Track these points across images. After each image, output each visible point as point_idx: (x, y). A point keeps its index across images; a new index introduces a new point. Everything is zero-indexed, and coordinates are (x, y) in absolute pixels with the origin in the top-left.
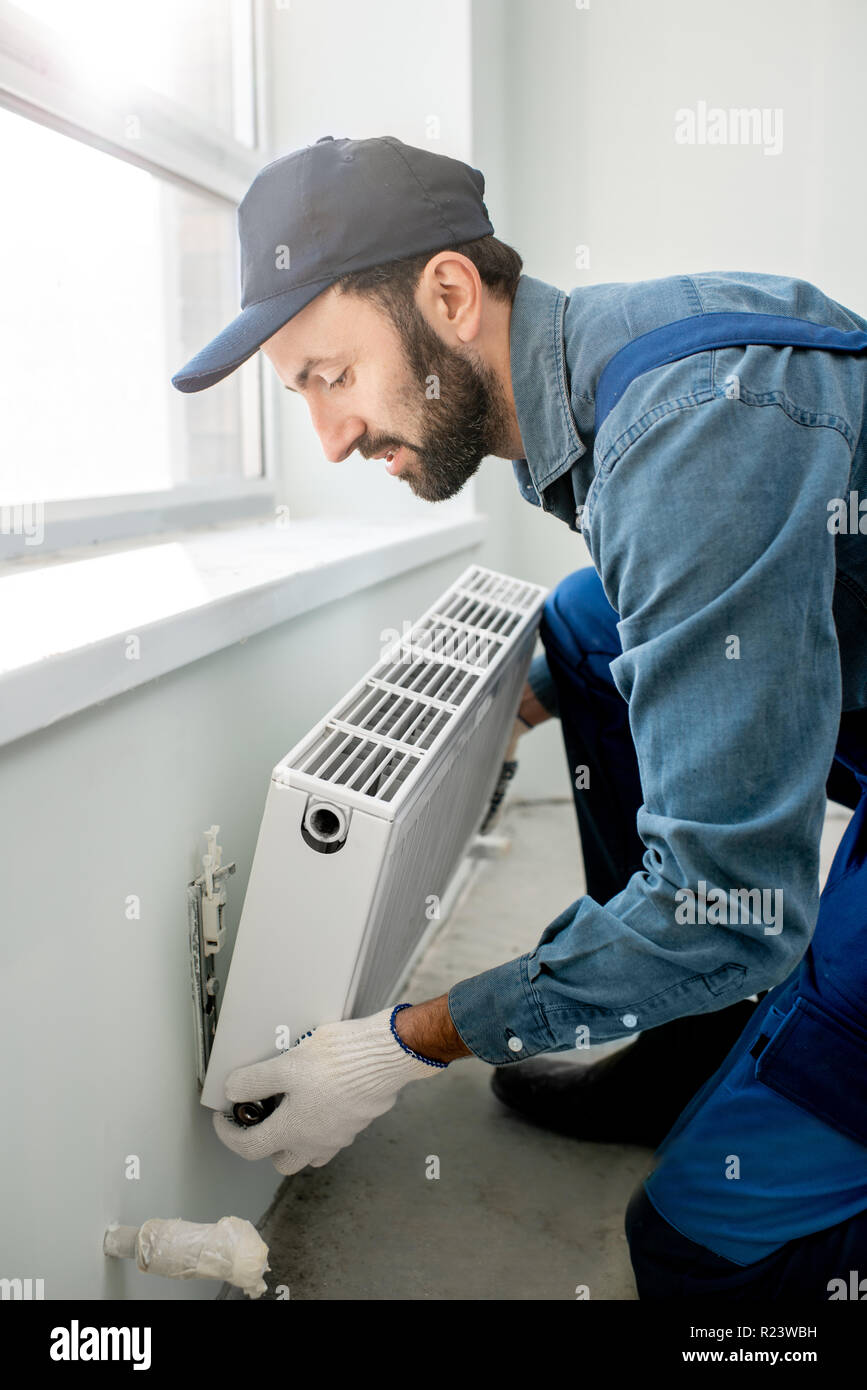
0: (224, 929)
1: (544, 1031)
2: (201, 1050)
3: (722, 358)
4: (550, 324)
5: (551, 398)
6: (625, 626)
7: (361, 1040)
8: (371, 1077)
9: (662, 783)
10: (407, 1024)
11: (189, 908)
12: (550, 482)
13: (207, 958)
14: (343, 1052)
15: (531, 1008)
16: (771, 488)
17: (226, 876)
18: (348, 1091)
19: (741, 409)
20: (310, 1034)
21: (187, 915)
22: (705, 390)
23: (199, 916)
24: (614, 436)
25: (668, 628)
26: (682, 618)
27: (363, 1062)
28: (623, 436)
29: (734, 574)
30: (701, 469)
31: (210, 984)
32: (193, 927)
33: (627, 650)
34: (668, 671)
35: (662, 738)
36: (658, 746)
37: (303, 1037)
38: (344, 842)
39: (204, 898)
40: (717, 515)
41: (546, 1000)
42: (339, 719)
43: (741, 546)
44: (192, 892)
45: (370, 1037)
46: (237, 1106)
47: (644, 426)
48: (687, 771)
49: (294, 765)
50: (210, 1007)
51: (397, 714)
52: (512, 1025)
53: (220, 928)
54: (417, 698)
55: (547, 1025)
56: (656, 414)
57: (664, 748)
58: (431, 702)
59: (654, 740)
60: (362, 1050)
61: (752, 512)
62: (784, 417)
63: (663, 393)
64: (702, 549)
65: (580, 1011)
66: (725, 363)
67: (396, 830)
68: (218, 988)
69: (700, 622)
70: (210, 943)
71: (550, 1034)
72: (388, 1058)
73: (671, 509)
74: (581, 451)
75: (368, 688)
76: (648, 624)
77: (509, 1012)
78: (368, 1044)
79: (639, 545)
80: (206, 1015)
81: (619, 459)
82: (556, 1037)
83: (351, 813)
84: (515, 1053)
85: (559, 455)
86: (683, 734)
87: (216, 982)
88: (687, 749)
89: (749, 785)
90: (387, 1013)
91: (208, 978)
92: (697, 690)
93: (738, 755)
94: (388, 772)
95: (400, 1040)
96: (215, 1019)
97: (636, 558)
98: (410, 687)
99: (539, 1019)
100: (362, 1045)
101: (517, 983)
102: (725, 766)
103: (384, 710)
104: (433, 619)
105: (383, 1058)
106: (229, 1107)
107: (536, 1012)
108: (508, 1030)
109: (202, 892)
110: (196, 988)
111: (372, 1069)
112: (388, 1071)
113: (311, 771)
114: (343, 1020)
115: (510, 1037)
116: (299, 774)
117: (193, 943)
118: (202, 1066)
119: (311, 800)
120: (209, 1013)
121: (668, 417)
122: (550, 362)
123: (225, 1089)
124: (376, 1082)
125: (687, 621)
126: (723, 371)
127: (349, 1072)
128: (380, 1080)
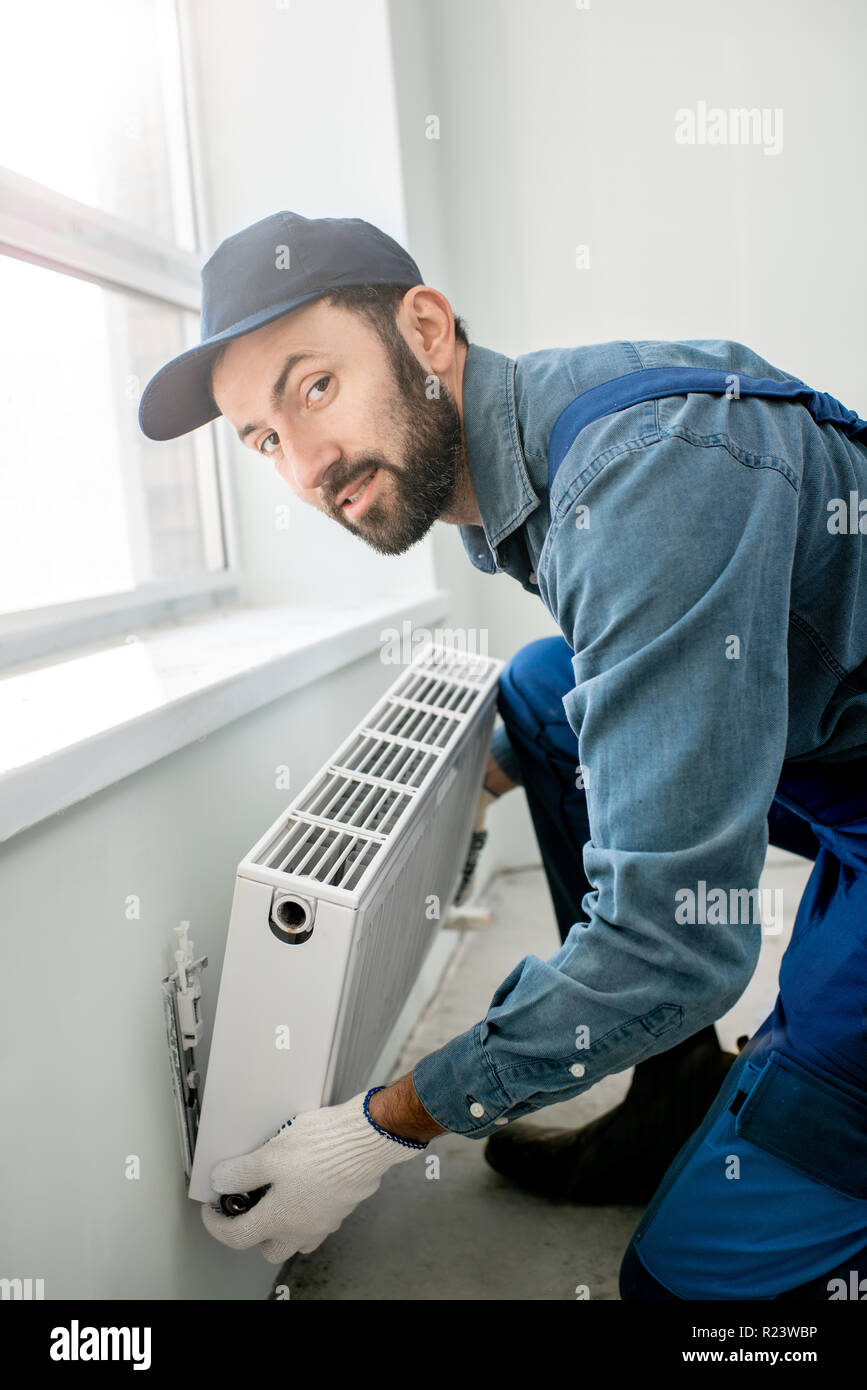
0: (200, 1021)
1: (499, 1092)
2: (186, 1143)
3: (665, 406)
4: (502, 384)
5: (504, 454)
6: (579, 659)
7: (339, 1126)
8: (349, 1163)
9: (609, 814)
10: (378, 1107)
11: (165, 1003)
12: (503, 537)
13: (185, 1052)
14: (322, 1140)
15: (485, 1070)
16: (719, 524)
17: (199, 969)
18: (329, 1178)
19: (688, 450)
20: (289, 1123)
21: (163, 1010)
22: (651, 433)
23: (175, 1011)
24: (567, 482)
25: (620, 661)
26: (634, 651)
27: (341, 1148)
28: (575, 481)
29: (685, 606)
30: (652, 506)
31: (190, 1078)
32: (170, 1023)
33: (580, 683)
34: (618, 703)
35: (610, 770)
36: (604, 778)
37: (284, 1127)
38: (312, 931)
39: (179, 994)
40: (669, 549)
41: (497, 1061)
42: (300, 810)
43: (692, 580)
44: (166, 988)
45: (346, 1123)
46: (224, 1198)
47: (595, 469)
48: (633, 801)
49: (258, 860)
50: (192, 1100)
51: (360, 799)
52: (471, 1090)
53: (197, 1021)
54: (377, 783)
55: (501, 1085)
56: (606, 458)
57: (611, 780)
58: (391, 786)
59: (602, 771)
60: (339, 1136)
61: (702, 548)
62: (729, 458)
63: (611, 438)
64: (654, 582)
65: (529, 1066)
66: (669, 410)
67: (361, 918)
68: (199, 1081)
69: (652, 653)
70: (188, 1037)
71: (505, 1093)
72: (365, 1141)
73: (623, 544)
74: (535, 503)
75: (329, 777)
76: (601, 657)
77: (467, 1078)
78: (346, 1130)
79: (594, 580)
80: (189, 1109)
81: (573, 502)
82: (510, 1096)
83: (317, 904)
84: (478, 1119)
85: (513, 510)
86: (630, 766)
87: (197, 1075)
88: (633, 780)
89: (692, 816)
90: (361, 1098)
91: (189, 1071)
92: (644, 722)
93: (683, 785)
94: (352, 857)
95: (373, 1123)
96: (199, 1111)
97: (591, 592)
98: (371, 772)
99: (493, 1080)
100: (340, 1131)
101: (472, 1048)
102: (669, 796)
103: (346, 795)
104: (391, 701)
105: (360, 1142)
106: (216, 1199)
107: (490, 1074)
108: (468, 1096)
109: (177, 987)
110: (177, 1082)
111: (350, 1154)
112: (366, 1155)
113: (274, 865)
114: (322, 1106)
115: (472, 1103)
116: (263, 869)
117: (171, 1038)
118: (188, 1159)
119: (276, 893)
120: (191, 1106)
121: (618, 459)
122: (502, 419)
123: (211, 1181)
124: (357, 1167)
125: (638, 653)
126: (666, 417)
127: (328, 1160)
128: (360, 1165)
